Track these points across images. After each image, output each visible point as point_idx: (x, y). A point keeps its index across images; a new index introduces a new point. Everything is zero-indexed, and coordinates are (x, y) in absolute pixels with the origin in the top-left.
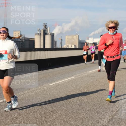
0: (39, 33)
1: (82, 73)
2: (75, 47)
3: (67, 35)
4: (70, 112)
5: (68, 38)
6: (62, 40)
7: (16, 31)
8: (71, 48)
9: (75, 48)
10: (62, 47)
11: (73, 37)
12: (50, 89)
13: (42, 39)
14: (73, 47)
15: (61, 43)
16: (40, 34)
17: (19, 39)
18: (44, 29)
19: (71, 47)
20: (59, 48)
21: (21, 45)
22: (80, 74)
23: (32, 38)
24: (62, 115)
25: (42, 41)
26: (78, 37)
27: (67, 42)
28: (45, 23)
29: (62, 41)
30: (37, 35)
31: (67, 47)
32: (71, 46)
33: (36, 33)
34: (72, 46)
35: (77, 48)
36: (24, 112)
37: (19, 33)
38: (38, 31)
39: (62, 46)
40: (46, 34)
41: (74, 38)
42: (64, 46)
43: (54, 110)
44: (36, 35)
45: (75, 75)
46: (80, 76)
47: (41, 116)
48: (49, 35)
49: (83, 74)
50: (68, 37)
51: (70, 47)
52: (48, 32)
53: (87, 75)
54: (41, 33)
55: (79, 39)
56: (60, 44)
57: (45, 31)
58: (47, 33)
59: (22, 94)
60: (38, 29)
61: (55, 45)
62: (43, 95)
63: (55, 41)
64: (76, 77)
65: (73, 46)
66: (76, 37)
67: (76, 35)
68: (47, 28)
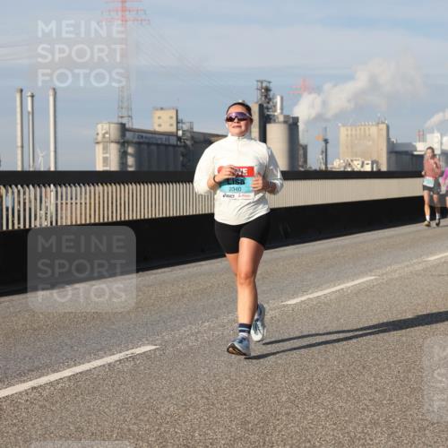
1: (407, 263)
2: (375, 166)
4: (367, 402)
5: (347, 135)
6: (326, 141)
7: (162, 109)
8: (362, 170)
9: (375, 169)
10: (326, 167)
11: (367, 132)
12: (289, 317)
14: (368, 168)
15: (325, 152)
17: (175, 138)
18: (260, 102)
19: (362, 166)
20: (316, 172)
21: (181, 158)
22: (395, 267)
23: (217, 136)
24: (336, 411)
26: (384, 132)
27: (347, 147)
28: (265, 81)
29: (328, 145)
31: (345, 168)
32: (360, 163)
34: (363, 163)
35: (384, 172)
36: (203, 397)
37: (171, 118)
39: (326, 164)
40: (270, 119)
42: (337, 165)
45: (377, 268)
47: (261, 413)
48: (279, 122)
49: (407, 266)
50: (349, 132)
51: (357, 167)
52: (275, 111)
53: (424, 270)
55: (388, 139)
56: (321, 157)
57: (266, 110)
58: (274, 116)
59: (192, 335)
61: (301, 160)
63: (302, 146)
64: (385, 277)
65: (366, 162)
66: (379, 130)
67: (378, 123)
68: (273, 99)
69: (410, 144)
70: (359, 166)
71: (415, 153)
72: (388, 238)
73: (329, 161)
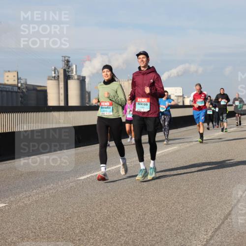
0: (55, 76)
7: (9, 71)
12: (80, 186)
13: (62, 88)
16: (57, 78)
17: (17, 88)
18: (64, 68)
23: (41, 86)
25: (62, 91)
30: (52, 80)
33: (49, 77)
37: (15, 76)
38: (53, 72)
40: (70, 77)
41: (124, 86)
43: (91, 227)
44: (49, 79)
48: (75, 79)
52: (73, 73)
54: (58, 76)
57: (67, 73)
58: (72, 76)
59: (26, 197)
60: (53, 68)
61: (87, 100)
62: (68, 198)
63: (87, 92)
64: (132, 163)
67: (128, 80)
68: (71, 66)
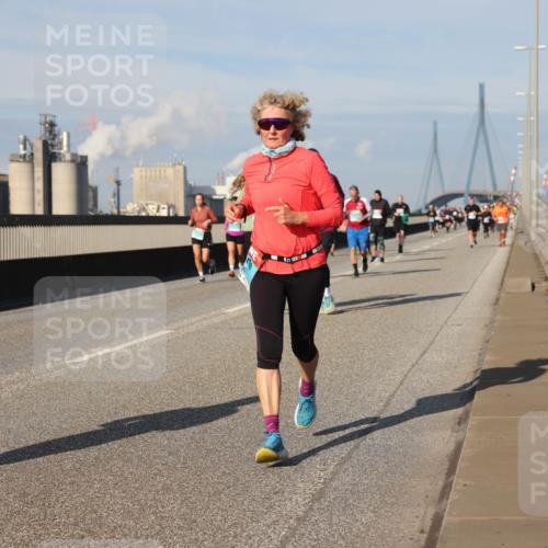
0: (25, 155)
1: (204, 316)
2: (171, 210)
3: (141, 164)
4: (159, 466)
5: (141, 177)
6: (118, 183)
8: (158, 214)
9: (171, 215)
10: (119, 212)
11: (163, 174)
13: (39, 179)
14: (164, 213)
15: (117, 195)
16: (29, 159)
18: (43, 138)
19: (158, 211)
22: (193, 320)
24: (126, 478)
25: (39, 185)
26: (182, 174)
27: (141, 190)
28: (49, 115)
29: (121, 187)
30: (18, 161)
31: (139, 212)
32: (156, 207)
33: (13, 155)
34: (159, 207)
35: (181, 218)
38: (21, 146)
39: (118, 208)
40: (56, 157)
41: (165, 177)
42: (130, 209)
44: (12, 161)
45: (173, 321)
46: (192, 325)
48: (65, 161)
49: (205, 319)
50: (143, 173)
51: (152, 211)
52: (61, 149)
53: (222, 323)
54: (32, 155)
55: (186, 182)
56: (112, 200)
57: (50, 148)
58: (60, 154)
60: (22, 137)
61: (91, 203)
62: (49, 400)
63: (91, 187)
64: (181, 330)
65: (162, 206)
66: (176, 172)
67: (174, 165)
68: (59, 135)
69: (209, 188)
70: (155, 211)
71: (215, 197)
72: (186, 288)
73: (122, 205)
